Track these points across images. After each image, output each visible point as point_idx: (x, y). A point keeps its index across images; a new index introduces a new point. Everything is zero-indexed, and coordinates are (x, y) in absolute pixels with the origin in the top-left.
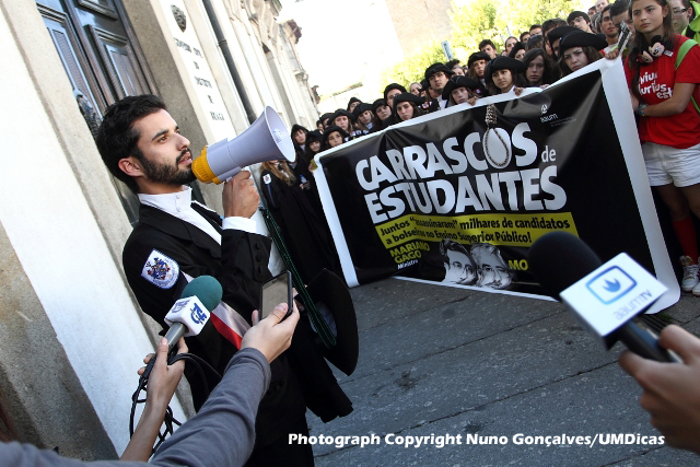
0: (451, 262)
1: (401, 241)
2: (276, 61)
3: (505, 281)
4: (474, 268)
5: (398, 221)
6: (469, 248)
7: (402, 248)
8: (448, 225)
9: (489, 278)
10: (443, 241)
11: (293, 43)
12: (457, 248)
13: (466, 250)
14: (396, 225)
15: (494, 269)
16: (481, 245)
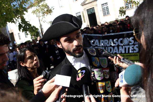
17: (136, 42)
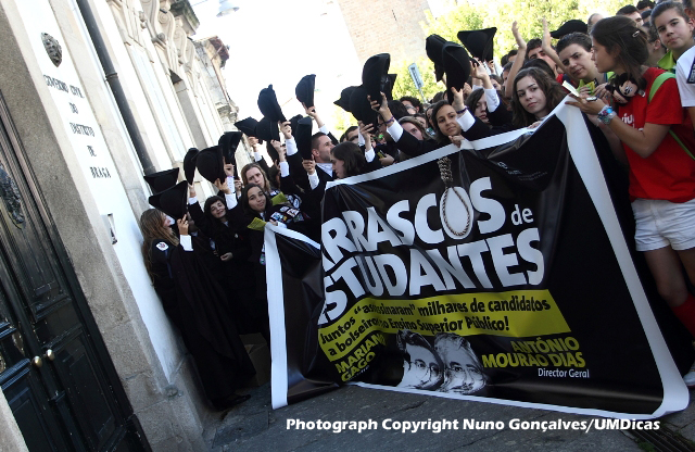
0: (412, 360)
1: (348, 349)
2: (190, 93)
3: (478, 383)
4: (440, 368)
5: (341, 323)
6: (432, 340)
7: (350, 358)
8: (405, 311)
9: (458, 380)
10: (400, 333)
11: (217, 66)
12: (417, 341)
13: (429, 343)
14: (340, 328)
15: (465, 368)
16: (447, 336)
17: (517, 212)
